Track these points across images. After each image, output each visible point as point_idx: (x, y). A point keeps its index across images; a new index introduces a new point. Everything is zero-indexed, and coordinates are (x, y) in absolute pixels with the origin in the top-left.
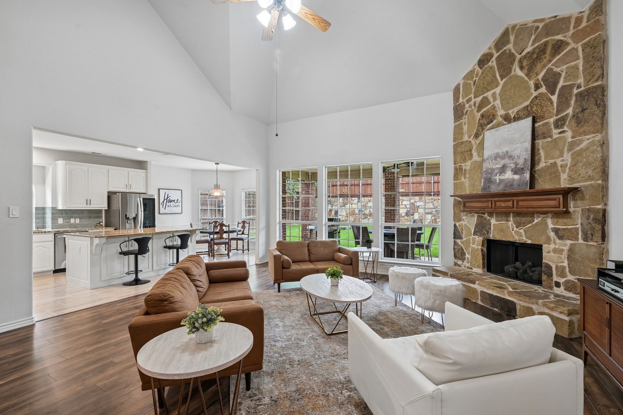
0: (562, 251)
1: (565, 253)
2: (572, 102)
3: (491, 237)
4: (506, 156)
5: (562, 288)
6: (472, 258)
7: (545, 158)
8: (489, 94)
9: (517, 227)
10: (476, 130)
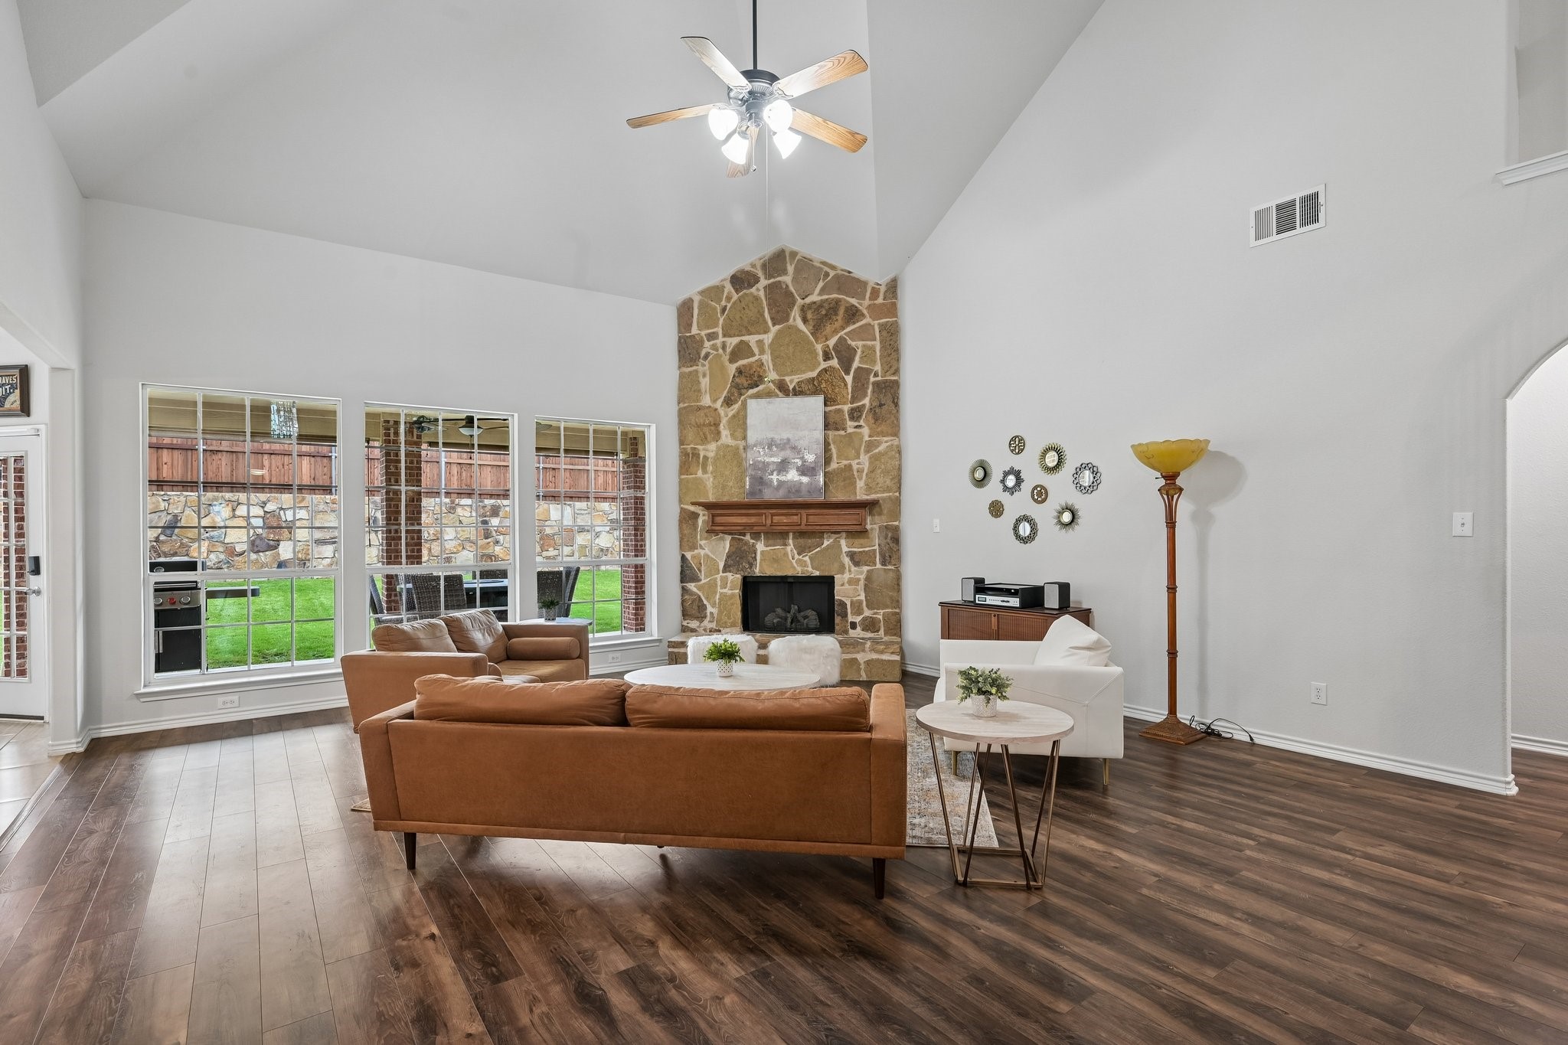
0: (859, 580)
1: (862, 583)
2: (869, 391)
3: (757, 571)
4: (788, 446)
5: (858, 628)
6: (720, 612)
7: (838, 458)
8: (752, 339)
9: (799, 554)
10: (728, 392)
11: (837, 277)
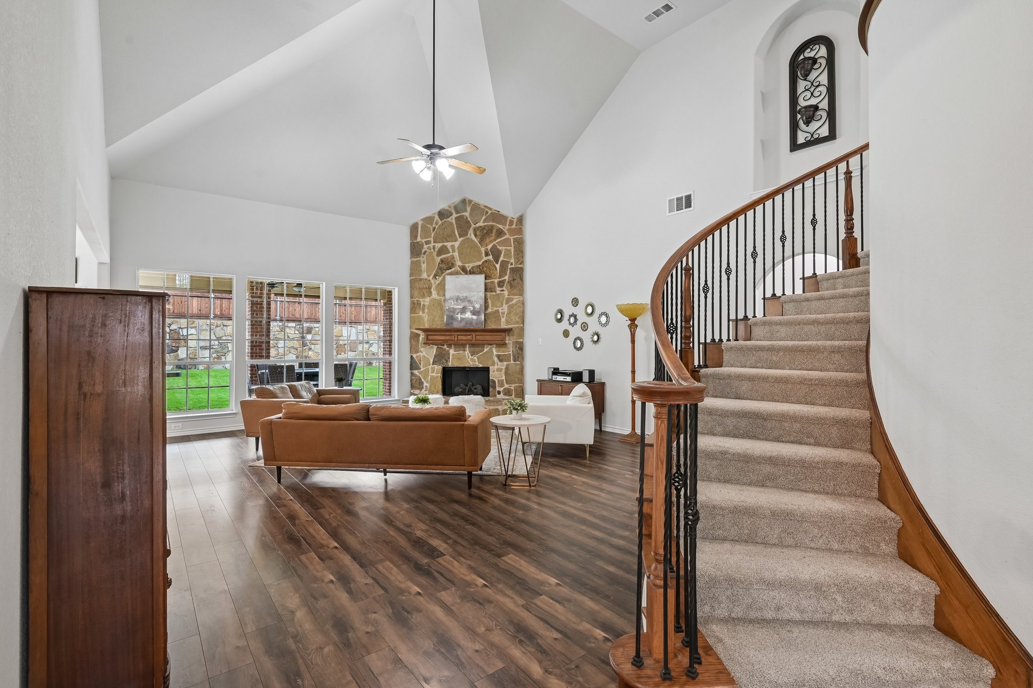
0: (502, 369)
1: (504, 370)
2: (508, 272)
3: (450, 365)
4: (466, 300)
5: (502, 394)
6: (431, 386)
7: (492, 306)
8: (449, 244)
9: (472, 356)
10: (436, 272)
11: (492, 213)
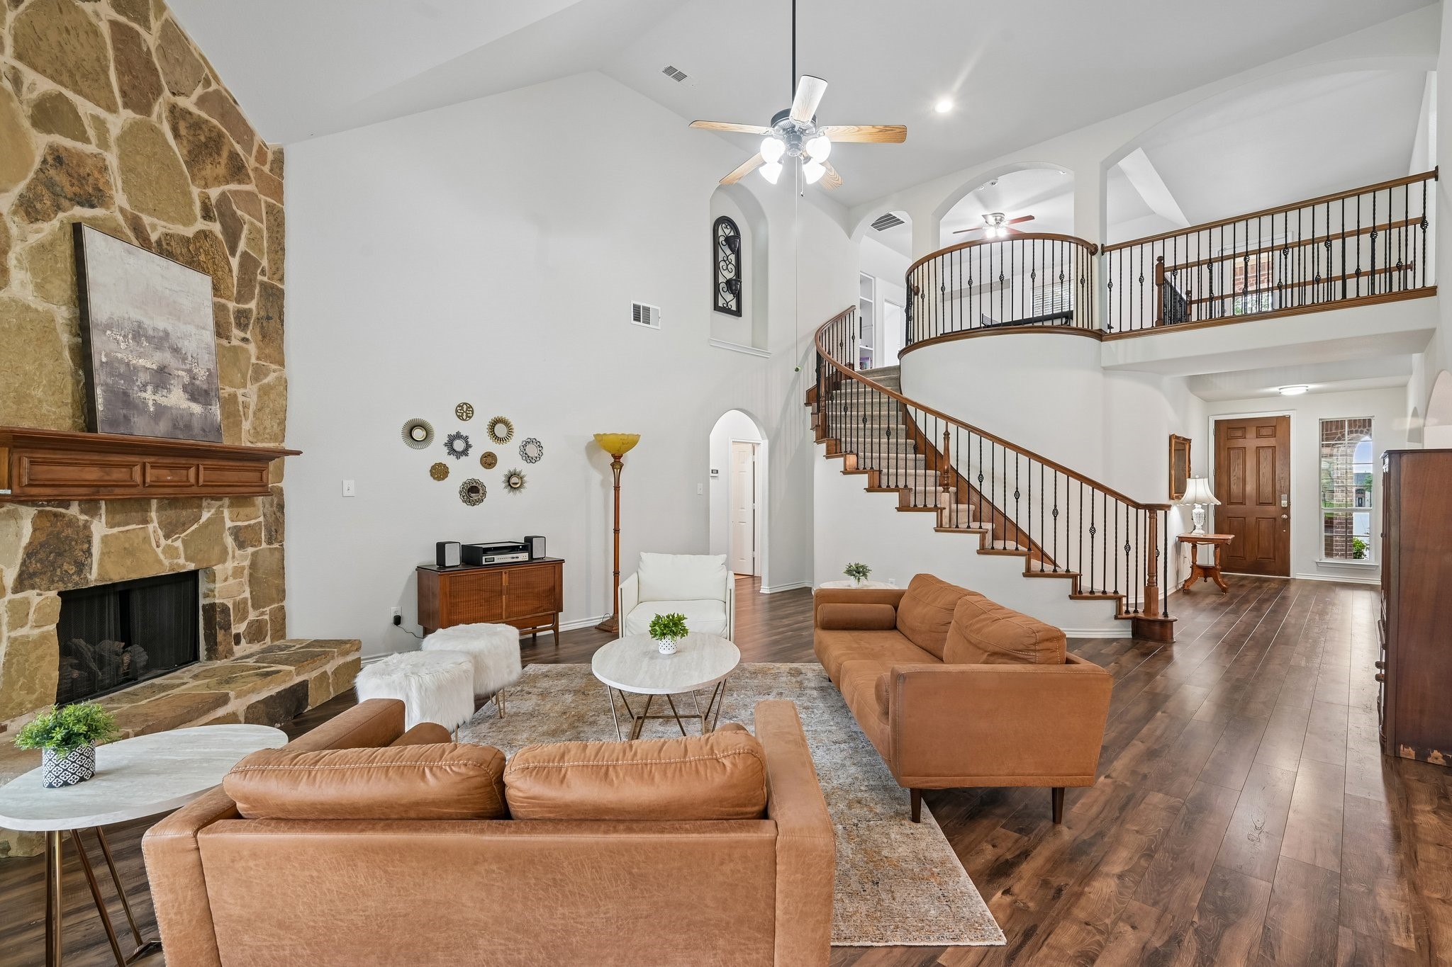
0: (243, 568)
1: (246, 572)
2: (257, 291)
3: (93, 577)
4: (166, 345)
5: (243, 641)
8: (83, 106)
9: (167, 537)
10: (29, 188)
